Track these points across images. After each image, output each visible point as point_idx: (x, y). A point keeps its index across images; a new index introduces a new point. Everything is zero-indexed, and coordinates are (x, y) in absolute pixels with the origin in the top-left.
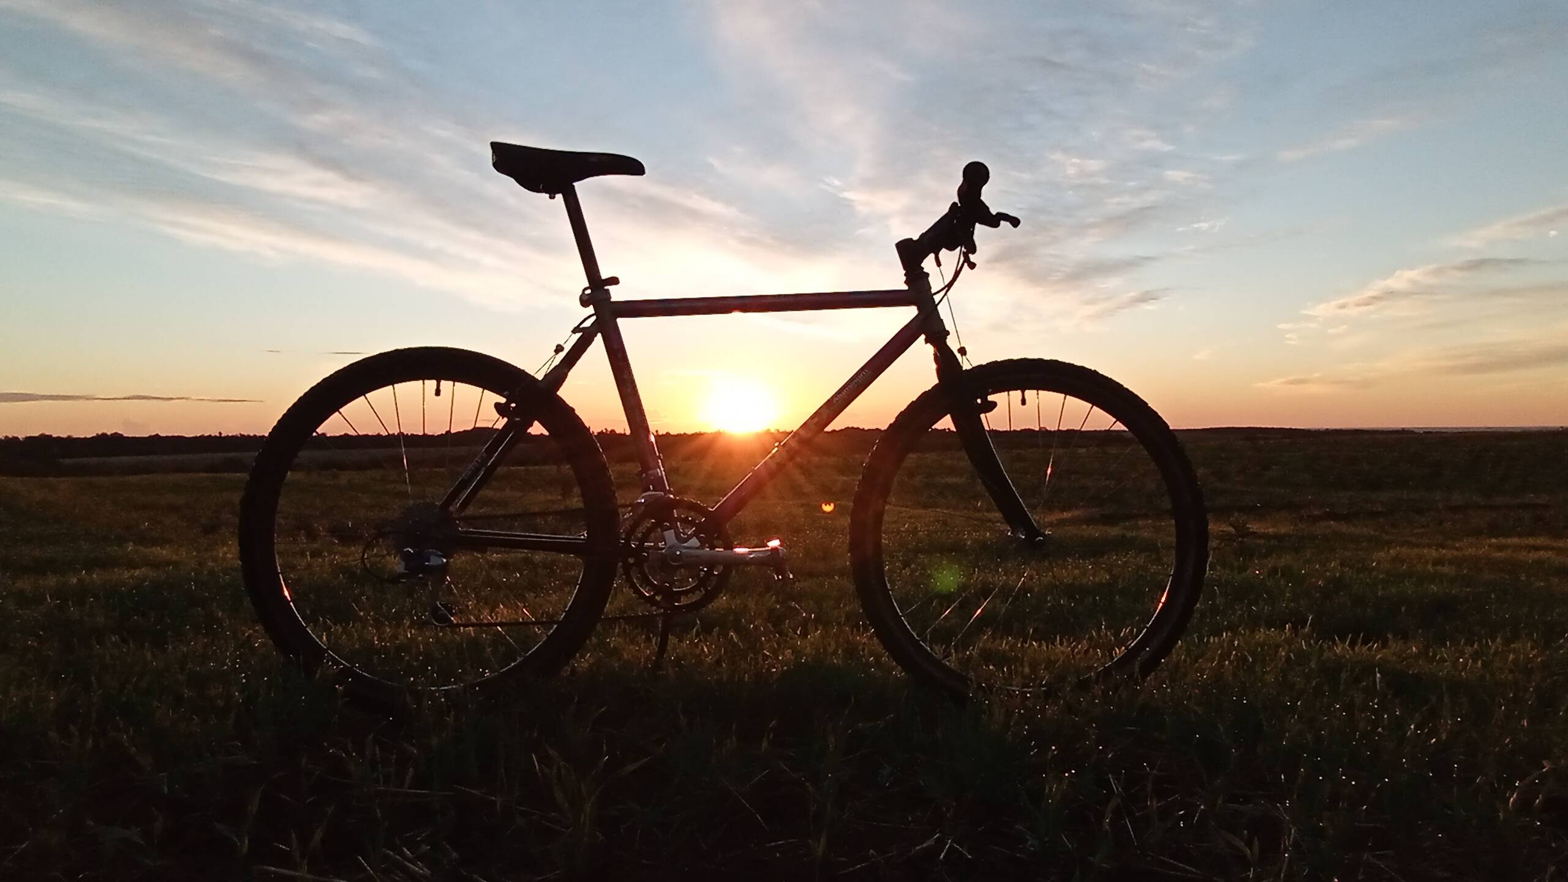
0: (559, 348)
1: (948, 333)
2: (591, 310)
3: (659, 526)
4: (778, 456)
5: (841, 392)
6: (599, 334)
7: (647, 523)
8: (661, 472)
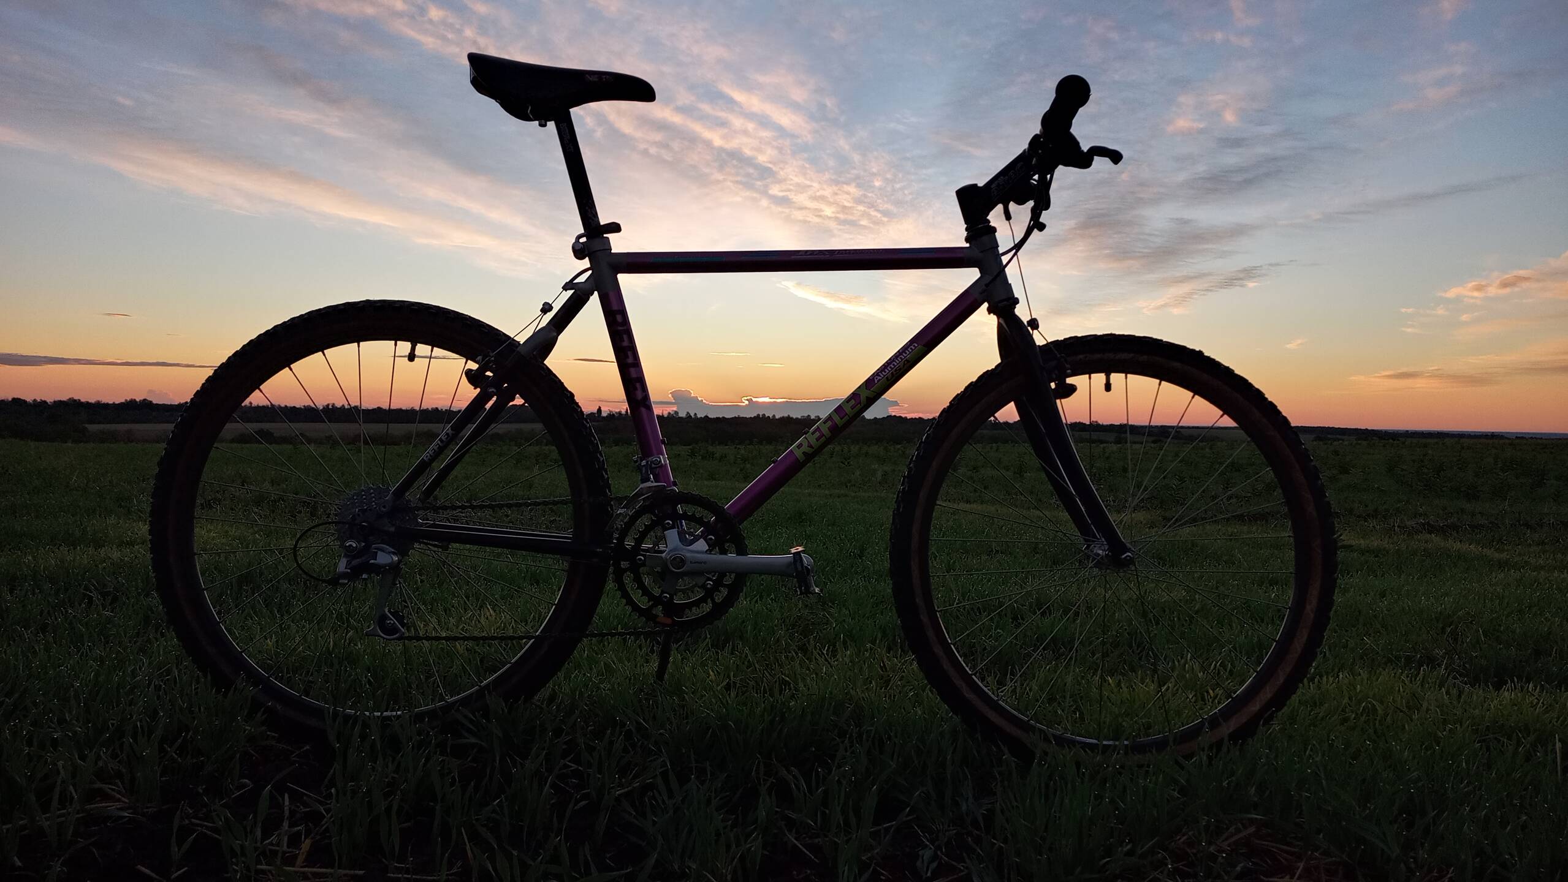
0: (547, 307)
1: (1016, 301)
3: (660, 524)
4: (805, 444)
5: (884, 369)
6: (596, 293)
7: (645, 520)
8: (664, 459)
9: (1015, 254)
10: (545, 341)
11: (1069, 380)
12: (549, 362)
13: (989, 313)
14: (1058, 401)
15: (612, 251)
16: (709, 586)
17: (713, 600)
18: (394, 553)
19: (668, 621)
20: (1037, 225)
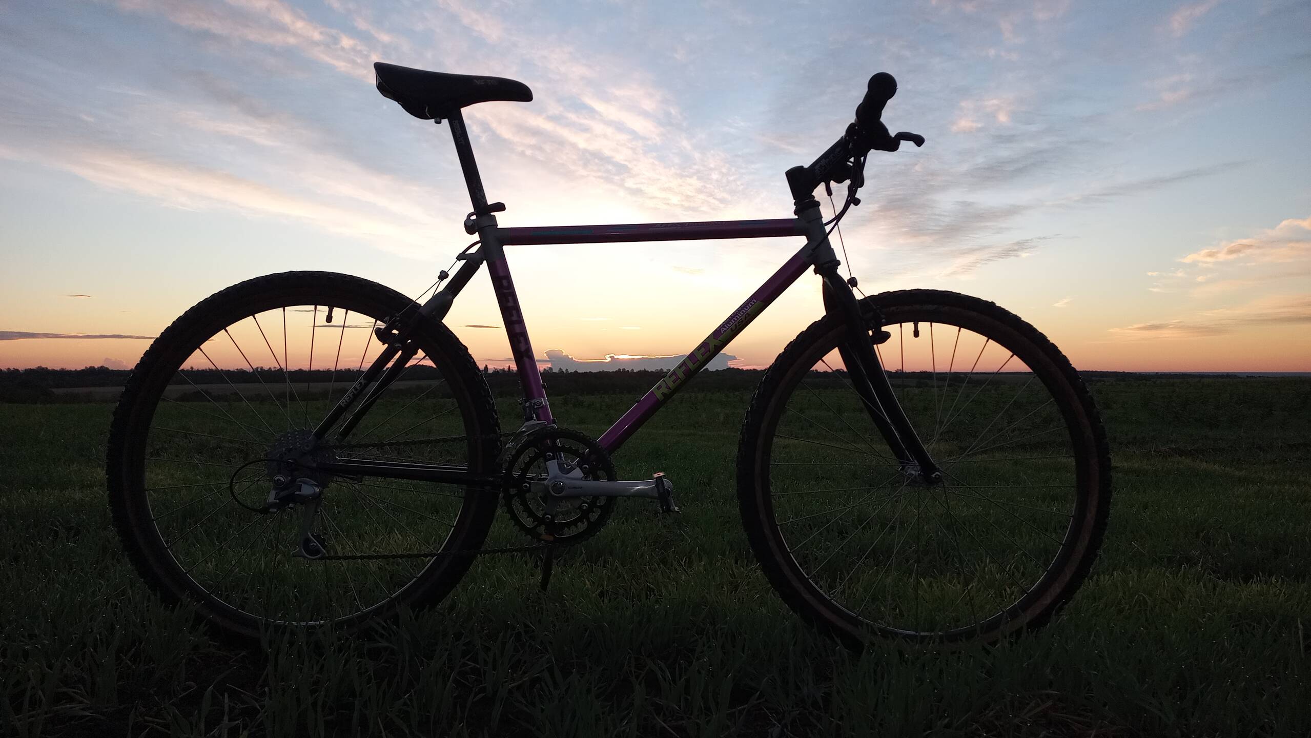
0: (443, 274)
1: (838, 263)
3: (542, 456)
4: (664, 386)
5: (729, 321)
6: (485, 262)
7: (531, 452)
8: (545, 401)
9: (836, 224)
10: (442, 302)
11: (884, 329)
12: (446, 321)
13: (816, 274)
14: (875, 346)
15: (498, 227)
16: (584, 508)
17: (588, 519)
18: (316, 486)
19: (551, 538)
20: (852, 200)
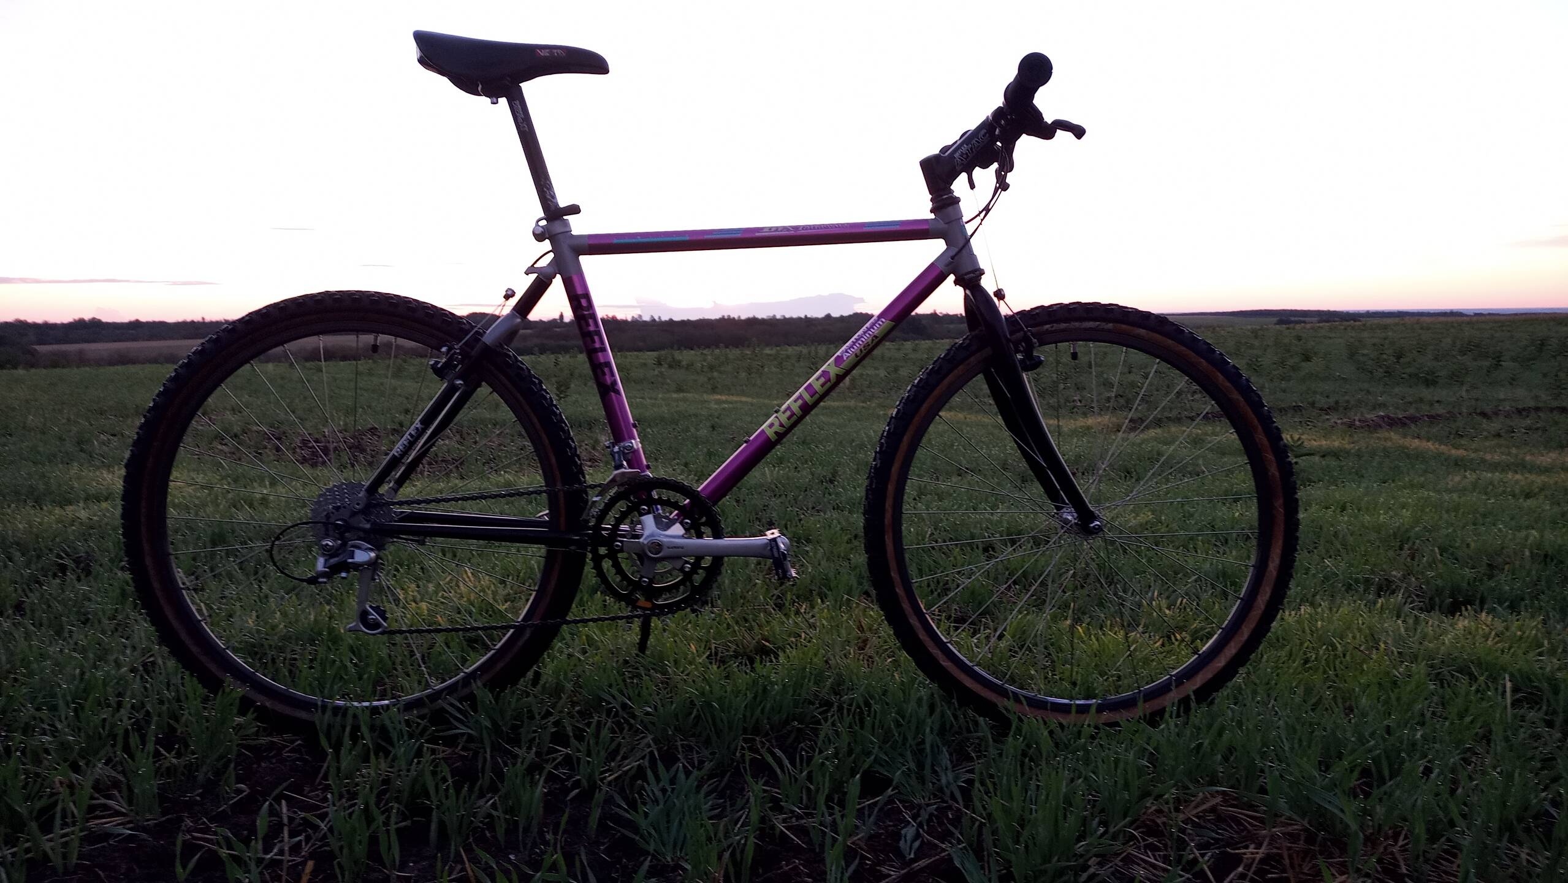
0: (509, 293)
1: (982, 272)
2: (547, 245)
3: (633, 512)
4: (777, 423)
6: (558, 276)
8: (636, 443)
9: (980, 223)
10: (509, 328)
11: (1036, 353)
13: (956, 285)
14: (1024, 376)
15: (573, 235)
16: (687, 570)
17: (691, 582)
18: (371, 550)
19: (648, 605)
20: (1002, 185)
